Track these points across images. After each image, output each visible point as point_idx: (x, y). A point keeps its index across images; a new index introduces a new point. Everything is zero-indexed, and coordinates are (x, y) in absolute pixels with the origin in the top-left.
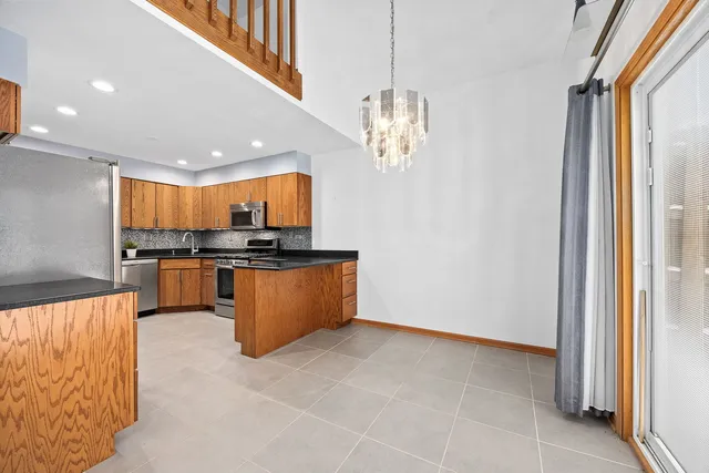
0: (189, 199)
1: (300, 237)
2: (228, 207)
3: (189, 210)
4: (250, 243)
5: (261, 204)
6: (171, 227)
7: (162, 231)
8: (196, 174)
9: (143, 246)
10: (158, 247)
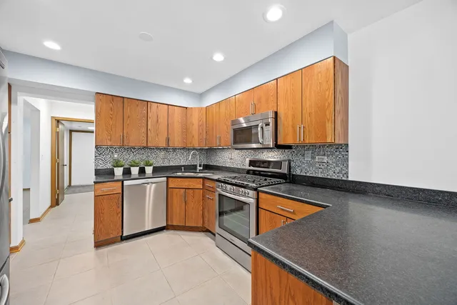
0: (195, 120)
1: (326, 159)
2: (230, 123)
3: (195, 130)
4: (252, 163)
5: (271, 115)
6: (180, 146)
7: (174, 150)
8: (201, 96)
9: (160, 163)
10: (172, 164)
